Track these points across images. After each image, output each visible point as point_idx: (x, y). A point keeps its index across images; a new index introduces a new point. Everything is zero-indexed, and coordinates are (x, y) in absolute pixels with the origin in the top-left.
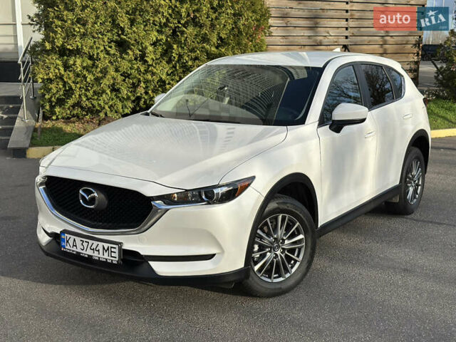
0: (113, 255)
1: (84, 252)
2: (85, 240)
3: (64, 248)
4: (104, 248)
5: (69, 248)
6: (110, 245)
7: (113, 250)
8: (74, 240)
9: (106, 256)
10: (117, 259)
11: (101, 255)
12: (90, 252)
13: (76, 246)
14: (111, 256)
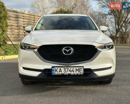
0: (81, 71)
1: (66, 73)
2: (66, 68)
3: (54, 73)
4: (76, 69)
5: (57, 73)
6: (79, 68)
7: (80, 69)
8: (60, 69)
9: (77, 72)
10: (83, 73)
11: (75, 73)
12: (69, 72)
13: (61, 71)
14: (80, 72)
